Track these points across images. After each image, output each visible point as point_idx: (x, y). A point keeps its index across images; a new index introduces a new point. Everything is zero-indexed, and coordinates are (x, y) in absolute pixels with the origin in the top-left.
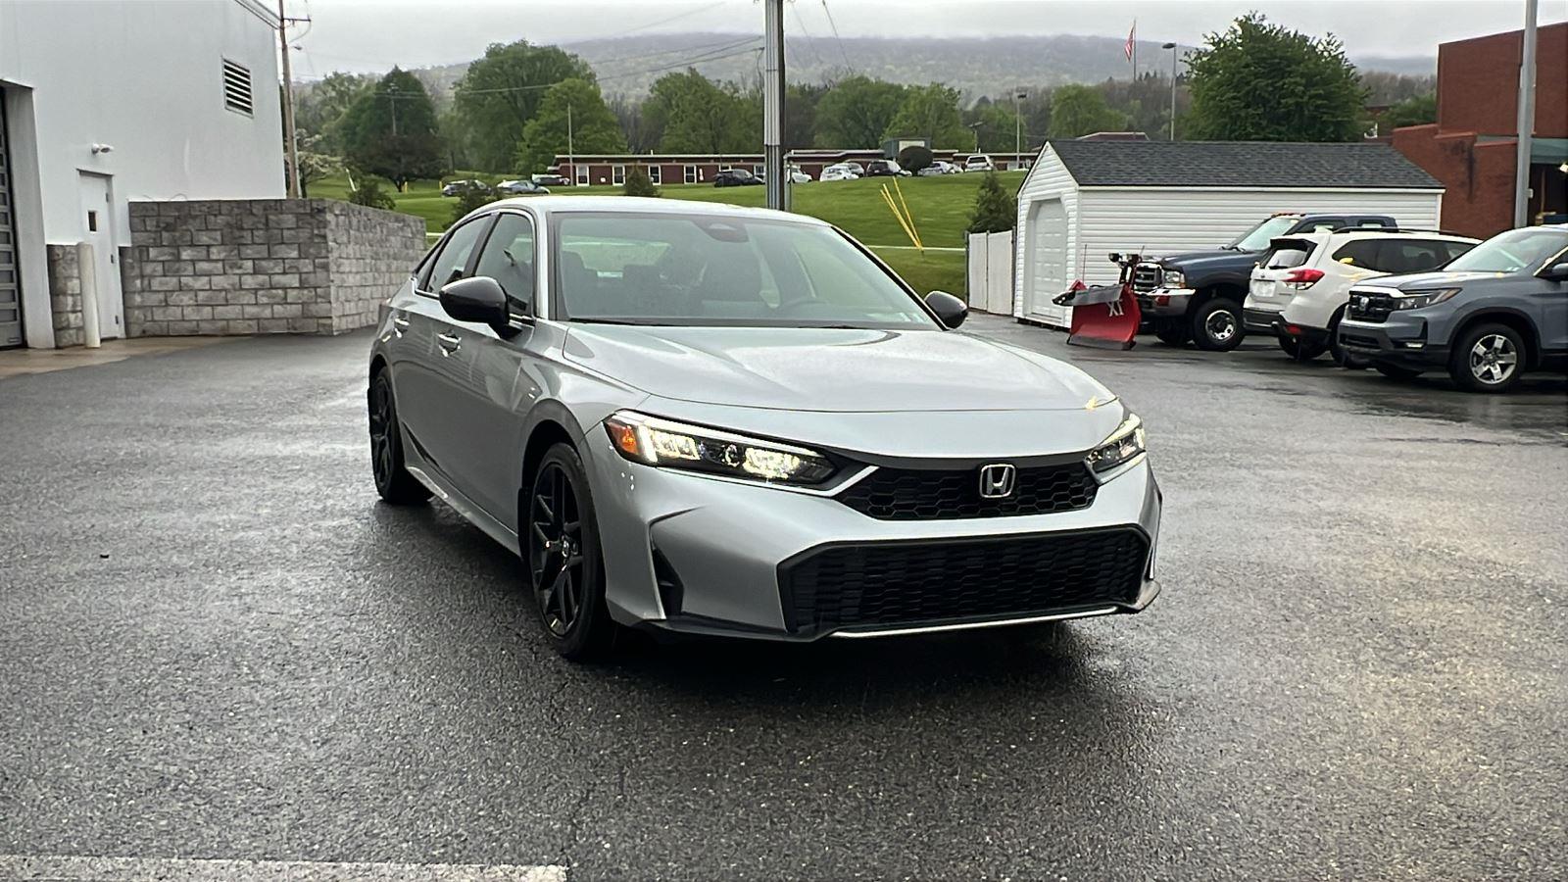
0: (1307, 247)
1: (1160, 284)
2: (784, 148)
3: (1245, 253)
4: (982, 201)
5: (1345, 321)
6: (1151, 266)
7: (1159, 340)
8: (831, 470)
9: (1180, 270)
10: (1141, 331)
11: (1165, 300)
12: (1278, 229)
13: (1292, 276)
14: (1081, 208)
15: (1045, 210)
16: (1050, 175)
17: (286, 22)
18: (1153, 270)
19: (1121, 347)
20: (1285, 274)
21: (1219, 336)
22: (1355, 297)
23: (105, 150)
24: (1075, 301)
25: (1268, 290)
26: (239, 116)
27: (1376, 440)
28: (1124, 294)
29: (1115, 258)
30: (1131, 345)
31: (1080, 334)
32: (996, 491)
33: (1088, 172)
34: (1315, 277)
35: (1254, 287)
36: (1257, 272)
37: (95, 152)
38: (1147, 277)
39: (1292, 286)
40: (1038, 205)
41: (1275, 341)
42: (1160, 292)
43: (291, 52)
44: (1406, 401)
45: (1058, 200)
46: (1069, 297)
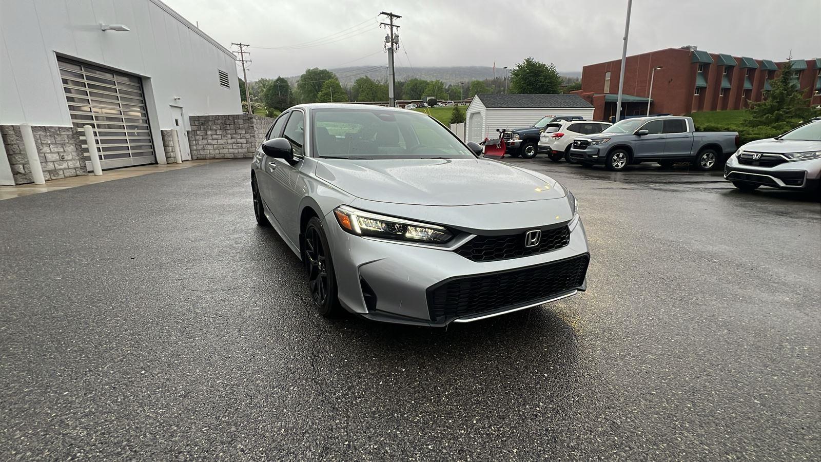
0: (559, 126)
1: (512, 138)
2: (395, 99)
3: (538, 128)
4: (454, 114)
5: (572, 149)
6: (509, 133)
7: (509, 155)
8: (451, 236)
9: (518, 134)
10: (506, 153)
11: (513, 143)
12: (548, 121)
13: (554, 135)
14: (487, 115)
15: (475, 116)
16: (477, 105)
17: (244, 62)
18: (509, 134)
19: (500, 158)
20: (552, 134)
21: (529, 154)
22: (576, 142)
23: (179, 99)
24: (486, 144)
25: (546, 140)
26: (225, 88)
27: (593, 189)
28: (501, 141)
29: (498, 130)
30: (503, 157)
31: (487, 154)
32: (533, 243)
33: (488, 105)
34: (561, 135)
35: (542, 139)
36: (542, 134)
37: (175, 100)
38: (508, 136)
39: (554, 138)
40: (473, 114)
41: (547, 155)
42: (511, 141)
43: (246, 71)
44: (594, 174)
45: (479, 113)
46: (484, 142)
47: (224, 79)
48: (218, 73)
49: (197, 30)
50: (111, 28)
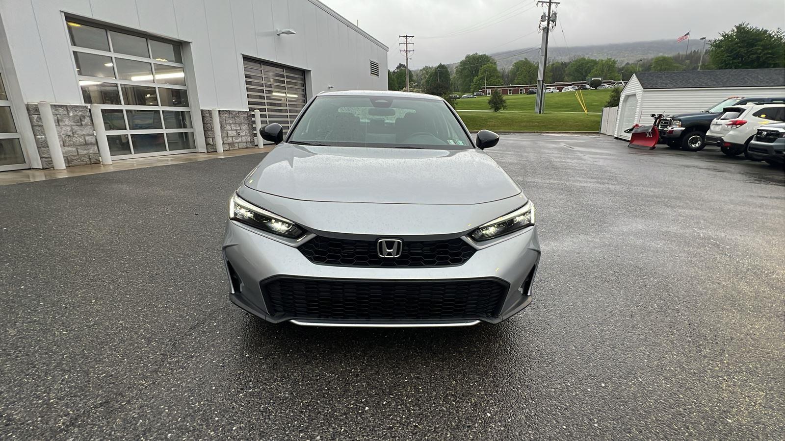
0: (741, 111)
1: (670, 125)
3: (712, 113)
4: (612, 97)
5: (753, 142)
6: (668, 119)
7: (667, 146)
9: (680, 120)
10: (659, 143)
11: (671, 132)
12: (729, 104)
13: (731, 123)
14: (643, 97)
15: (631, 99)
16: (634, 85)
17: (408, 52)
18: (668, 120)
19: (649, 149)
20: (727, 122)
21: (693, 146)
22: (760, 132)
23: (332, 87)
24: (633, 132)
25: (719, 129)
26: (375, 77)
28: (653, 129)
29: (653, 116)
30: (654, 148)
31: (633, 143)
33: (647, 85)
34: (742, 123)
35: (712, 127)
36: (715, 121)
37: (329, 88)
38: (665, 123)
39: (730, 127)
40: (628, 97)
41: (719, 148)
42: (670, 128)
43: (409, 60)
44: (776, 177)
45: (635, 95)
46: (631, 130)
47: (375, 69)
48: (369, 64)
49: (356, 28)
50: (283, 33)
